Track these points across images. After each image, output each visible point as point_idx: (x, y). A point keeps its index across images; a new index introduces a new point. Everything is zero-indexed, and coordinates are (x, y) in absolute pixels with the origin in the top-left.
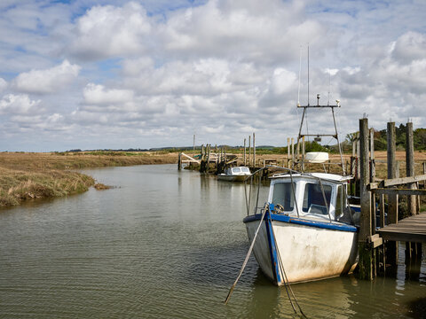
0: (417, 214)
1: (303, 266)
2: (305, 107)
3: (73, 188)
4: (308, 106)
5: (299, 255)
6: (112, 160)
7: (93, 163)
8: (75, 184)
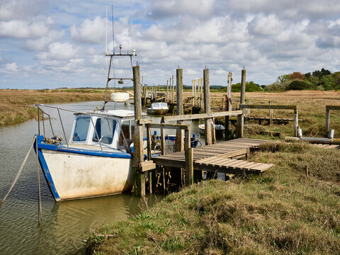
0: (213, 143)
1: (79, 185)
2: (112, 56)
3: (10, 119)
4: (114, 55)
5: (74, 176)
6: (78, 96)
7: (61, 99)
8: (13, 116)
